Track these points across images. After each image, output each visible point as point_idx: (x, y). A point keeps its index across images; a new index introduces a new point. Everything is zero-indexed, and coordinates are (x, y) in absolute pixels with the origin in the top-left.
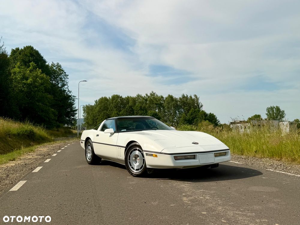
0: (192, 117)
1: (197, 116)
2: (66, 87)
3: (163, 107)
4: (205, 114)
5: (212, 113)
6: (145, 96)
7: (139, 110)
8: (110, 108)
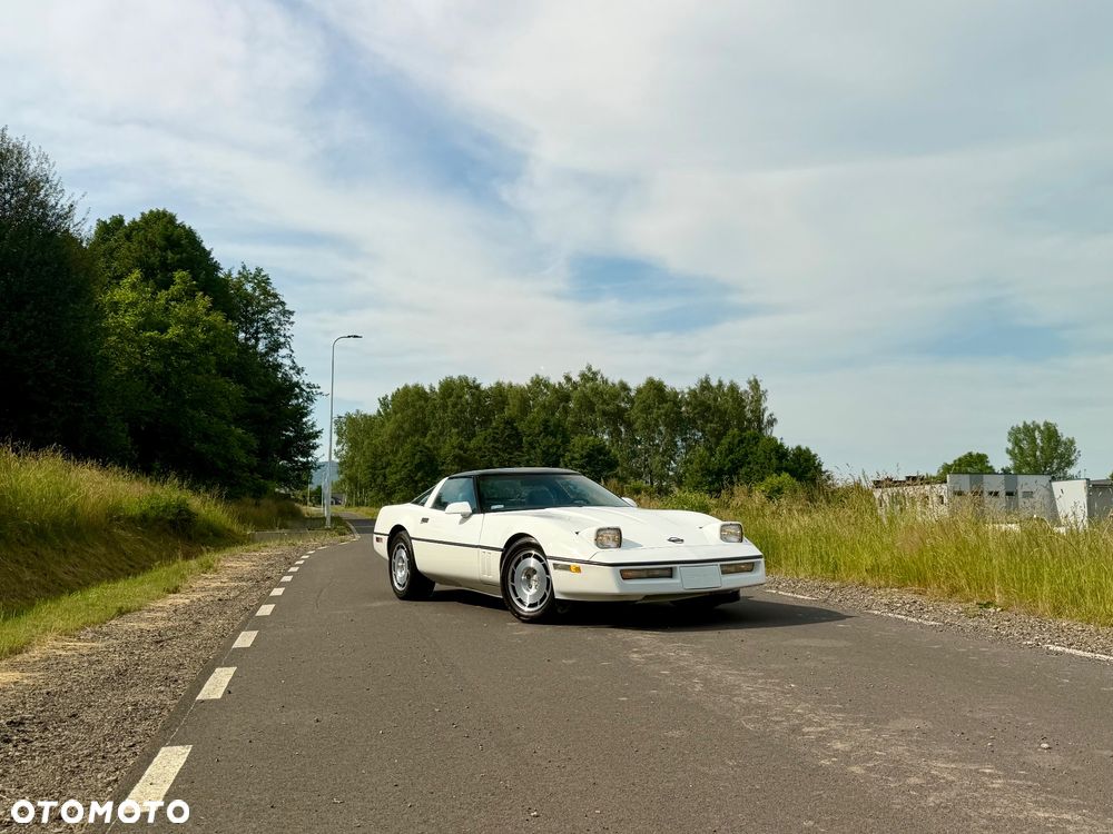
0: (731, 461)
1: (750, 458)
2: (283, 352)
3: (629, 425)
5: (804, 448)
6: (563, 381)
7: (538, 435)
8: (437, 426)
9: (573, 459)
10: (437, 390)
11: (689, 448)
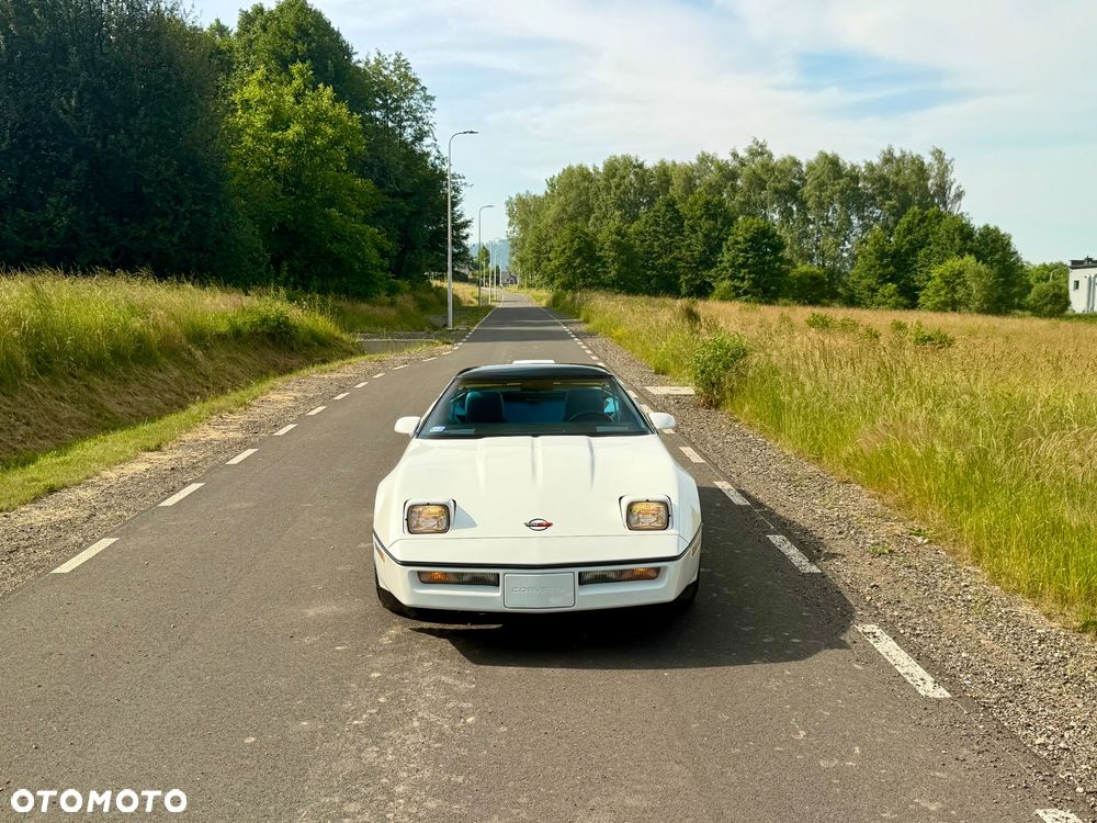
0: (910, 243)
1: (931, 239)
2: (427, 141)
3: (802, 204)
4: (962, 231)
5: (992, 226)
6: (730, 158)
7: (700, 218)
8: (600, 208)
9: (737, 242)
10: (601, 170)
11: (866, 228)
